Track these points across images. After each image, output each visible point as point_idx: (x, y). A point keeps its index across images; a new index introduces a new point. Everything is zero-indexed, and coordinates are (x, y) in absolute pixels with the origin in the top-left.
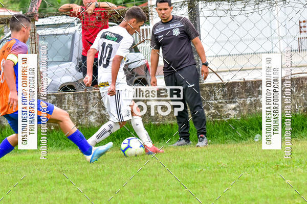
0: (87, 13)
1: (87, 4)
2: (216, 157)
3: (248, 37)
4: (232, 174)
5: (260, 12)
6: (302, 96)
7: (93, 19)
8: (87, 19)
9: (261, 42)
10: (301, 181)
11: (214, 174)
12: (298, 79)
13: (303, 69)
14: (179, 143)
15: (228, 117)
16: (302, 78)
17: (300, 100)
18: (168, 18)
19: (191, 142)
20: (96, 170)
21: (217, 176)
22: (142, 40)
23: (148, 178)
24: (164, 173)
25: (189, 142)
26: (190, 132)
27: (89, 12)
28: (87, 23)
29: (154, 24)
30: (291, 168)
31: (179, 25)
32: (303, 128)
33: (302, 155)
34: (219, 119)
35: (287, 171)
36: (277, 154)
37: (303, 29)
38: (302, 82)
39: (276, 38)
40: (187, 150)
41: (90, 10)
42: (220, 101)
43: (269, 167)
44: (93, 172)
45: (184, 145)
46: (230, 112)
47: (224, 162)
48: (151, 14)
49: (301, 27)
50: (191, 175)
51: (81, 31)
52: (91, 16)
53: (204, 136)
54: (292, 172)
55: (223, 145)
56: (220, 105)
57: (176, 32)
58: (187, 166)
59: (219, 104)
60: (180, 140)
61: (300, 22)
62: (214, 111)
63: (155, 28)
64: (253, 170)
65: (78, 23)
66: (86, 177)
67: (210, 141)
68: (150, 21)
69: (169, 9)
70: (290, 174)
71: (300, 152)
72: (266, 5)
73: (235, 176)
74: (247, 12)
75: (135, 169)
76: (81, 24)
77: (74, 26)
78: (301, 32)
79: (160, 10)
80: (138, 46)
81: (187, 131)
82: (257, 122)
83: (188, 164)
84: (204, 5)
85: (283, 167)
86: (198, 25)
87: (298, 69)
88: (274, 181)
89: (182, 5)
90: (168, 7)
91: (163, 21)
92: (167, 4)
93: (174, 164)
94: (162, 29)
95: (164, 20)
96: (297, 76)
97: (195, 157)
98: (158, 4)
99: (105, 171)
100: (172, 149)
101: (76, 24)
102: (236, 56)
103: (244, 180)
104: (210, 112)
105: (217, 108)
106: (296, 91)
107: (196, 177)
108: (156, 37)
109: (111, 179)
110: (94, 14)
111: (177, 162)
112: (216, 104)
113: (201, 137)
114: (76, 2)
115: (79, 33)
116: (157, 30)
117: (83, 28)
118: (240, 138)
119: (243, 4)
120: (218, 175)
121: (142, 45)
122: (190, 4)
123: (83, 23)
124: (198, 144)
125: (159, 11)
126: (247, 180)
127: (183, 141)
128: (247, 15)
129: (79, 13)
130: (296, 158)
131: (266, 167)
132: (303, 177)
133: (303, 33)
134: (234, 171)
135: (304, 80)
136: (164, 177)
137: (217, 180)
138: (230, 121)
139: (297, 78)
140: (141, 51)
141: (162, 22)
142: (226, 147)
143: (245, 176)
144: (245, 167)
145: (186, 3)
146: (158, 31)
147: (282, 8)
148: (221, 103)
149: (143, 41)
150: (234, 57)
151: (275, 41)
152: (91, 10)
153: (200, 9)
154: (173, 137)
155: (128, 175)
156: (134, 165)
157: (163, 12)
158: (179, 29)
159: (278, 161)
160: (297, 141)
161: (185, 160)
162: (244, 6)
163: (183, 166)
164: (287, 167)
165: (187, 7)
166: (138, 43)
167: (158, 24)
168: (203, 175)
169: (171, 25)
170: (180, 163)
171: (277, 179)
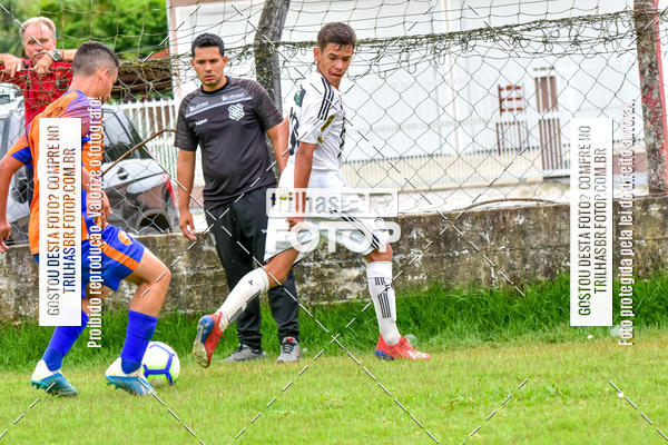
0: (34, 74)
1: (35, 53)
2: (319, 386)
3: (387, 122)
4: (354, 421)
5: (412, 69)
6: (504, 250)
7: (47, 86)
8: (36, 87)
9: (415, 133)
10: (504, 434)
11: (313, 422)
12: (496, 213)
13: (507, 190)
14: (239, 355)
15: (345, 298)
16: (505, 211)
17: (500, 258)
18: (218, 82)
19: (264, 353)
20: (58, 416)
21: (320, 427)
22: (157, 131)
23: (169, 431)
24: (206, 420)
25: (260, 353)
26: (262, 331)
27: (41, 71)
28: (35, 94)
29: (184, 95)
30: (482, 406)
31: (241, 96)
32: (507, 319)
33: (504, 379)
34: (324, 303)
35: (472, 413)
36: (450, 376)
37: (506, 104)
38: (504, 219)
39: (448, 124)
40: (255, 371)
41: (42, 66)
42: (327, 262)
43: (433, 406)
44: (51, 419)
45: (249, 359)
46: (348, 286)
47: (336, 396)
48: (175, 74)
49: (501, 101)
50: (263, 426)
51: (23, 113)
52: (44, 79)
53: (294, 340)
54: (482, 415)
55: (333, 359)
56: (326, 272)
57: (237, 113)
58: (255, 405)
59: (324, 270)
60: (241, 348)
61: (500, 89)
62: (313, 285)
63: (186, 103)
64: (398, 412)
65: (17, 95)
66: (35, 432)
67: (305, 349)
68: (174, 89)
69: (221, 60)
70: (480, 420)
71: (501, 372)
72: (423, 53)
73: (358, 426)
74: (383, 68)
75: (141, 412)
76: (22, 98)
77: (9, 101)
78: (502, 110)
79: (202, 62)
80: (148, 145)
81: (256, 329)
82: (407, 308)
83: (257, 401)
84: (290, 53)
85: (463, 404)
86: (276, 97)
87: (496, 191)
88: (444, 436)
89: (242, 53)
90: (217, 56)
91: (206, 89)
92: (217, 49)
93: (228, 400)
94: (204, 106)
95: (208, 85)
96: (494, 206)
97: (273, 385)
98: (197, 50)
99: (78, 417)
100: (222, 368)
101: (12, 97)
102: (361, 164)
103: (379, 434)
104: (305, 286)
105: (320, 277)
106: (491, 239)
107: (275, 430)
108: (191, 125)
109: (91, 435)
110: (51, 76)
111: (234, 397)
112: (318, 269)
113: (288, 342)
114: (13, 49)
115: (19, 118)
116: (192, 109)
117: (27, 105)
118: (371, 342)
119: (374, 50)
120: (322, 423)
121: (157, 141)
122: (258, 51)
123: (27, 96)
124: (279, 358)
125: (198, 66)
126: (385, 433)
127: (247, 351)
128: (382, 75)
129: (17, 74)
130: (493, 386)
131: (427, 405)
132: (507, 427)
133: (506, 114)
134: (358, 415)
135: (508, 216)
136: (205, 430)
137: (320, 435)
138: (349, 306)
139: (494, 211)
140: (153, 154)
141: (203, 92)
142: (338, 361)
143: (382, 426)
144: (381, 406)
145: (251, 49)
146: (193, 111)
147: (460, 60)
148: (328, 266)
149: (160, 134)
150: (357, 166)
151: (445, 131)
152: (44, 67)
153: (281, 63)
154: (226, 343)
155: (126, 425)
156: (140, 405)
157: (208, 66)
158: (241, 106)
159: (453, 392)
160: (495, 347)
161: (253, 392)
162: (376, 55)
163: (246, 405)
164: (473, 405)
165: (253, 59)
166: (149, 136)
167: (192, 96)
168: (290, 425)
169: (224, 98)
170: (240, 399)
171: (450, 431)
